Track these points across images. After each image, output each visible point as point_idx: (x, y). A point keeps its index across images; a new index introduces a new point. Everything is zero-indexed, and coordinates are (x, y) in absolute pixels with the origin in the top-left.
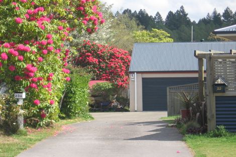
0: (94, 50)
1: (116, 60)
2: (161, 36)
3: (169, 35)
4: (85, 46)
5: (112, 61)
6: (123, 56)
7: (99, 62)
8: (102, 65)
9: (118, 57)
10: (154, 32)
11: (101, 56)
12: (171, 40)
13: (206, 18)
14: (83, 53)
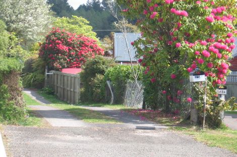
0: (64, 38)
1: (87, 48)
2: (81, 23)
3: (88, 22)
4: (54, 34)
5: (82, 49)
6: (92, 44)
7: (69, 50)
8: (72, 53)
9: (88, 46)
10: (73, 18)
11: (71, 44)
12: (91, 27)
13: (86, 5)
14: (53, 40)
